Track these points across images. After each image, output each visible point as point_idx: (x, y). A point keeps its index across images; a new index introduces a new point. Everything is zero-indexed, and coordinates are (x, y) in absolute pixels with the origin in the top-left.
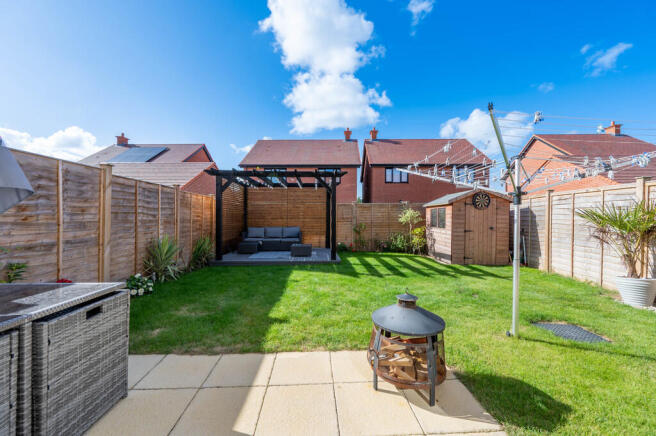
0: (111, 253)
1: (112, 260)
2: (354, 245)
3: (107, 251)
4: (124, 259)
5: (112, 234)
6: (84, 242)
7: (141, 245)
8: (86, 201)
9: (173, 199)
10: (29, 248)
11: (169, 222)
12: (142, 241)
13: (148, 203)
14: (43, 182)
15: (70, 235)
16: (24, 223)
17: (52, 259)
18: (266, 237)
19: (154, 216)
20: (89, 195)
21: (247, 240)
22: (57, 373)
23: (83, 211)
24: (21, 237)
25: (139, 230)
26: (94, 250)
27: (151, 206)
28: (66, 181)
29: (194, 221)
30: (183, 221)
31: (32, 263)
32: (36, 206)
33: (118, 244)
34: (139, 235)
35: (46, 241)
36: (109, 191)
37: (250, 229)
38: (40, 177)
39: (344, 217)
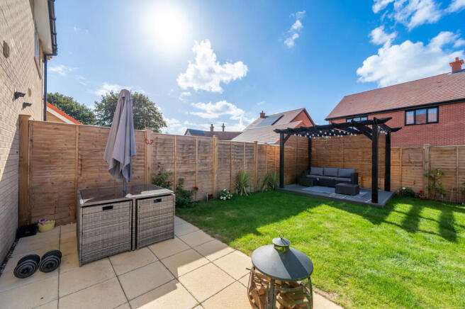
0: (217, 177)
1: (218, 181)
2: (426, 192)
3: (216, 176)
4: (224, 181)
5: (219, 168)
6: (206, 171)
7: (234, 175)
8: (207, 153)
9: (253, 150)
10: (186, 173)
11: (251, 163)
12: (234, 173)
13: (237, 153)
14: (191, 147)
15: (200, 168)
16: (184, 163)
17: (193, 178)
18: (324, 175)
19: (241, 159)
20: (208, 151)
21: (308, 176)
22: (143, 218)
23: (206, 158)
24: (183, 169)
25: (232, 166)
26: (210, 175)
27: (239, 154)
28: (199, 145)
29: (269, 162)
30: (260, 162)
31: (188, 179)
32: (189, 157)
33: (222, 174)
34: (232, 170)
35: (192, 170)
36: (216, 149)
37: (312, 168)
38: (190, 145)
39: (412, 161)
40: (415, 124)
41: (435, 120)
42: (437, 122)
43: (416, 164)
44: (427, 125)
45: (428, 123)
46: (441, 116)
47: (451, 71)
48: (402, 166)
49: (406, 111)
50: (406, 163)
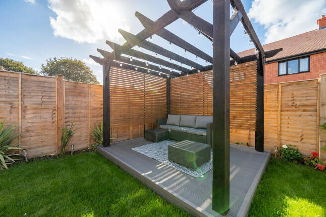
39: (297, 103)
40: (287, 74)
41: (307, 70)
42: (308, 71)
43: (304, 108)
44: (298, 75)
45: (299, 72)
46: (311, 65)
47: (318, 28)
48: (281, 111)
49: (279, 62)
50: (288, 106)
